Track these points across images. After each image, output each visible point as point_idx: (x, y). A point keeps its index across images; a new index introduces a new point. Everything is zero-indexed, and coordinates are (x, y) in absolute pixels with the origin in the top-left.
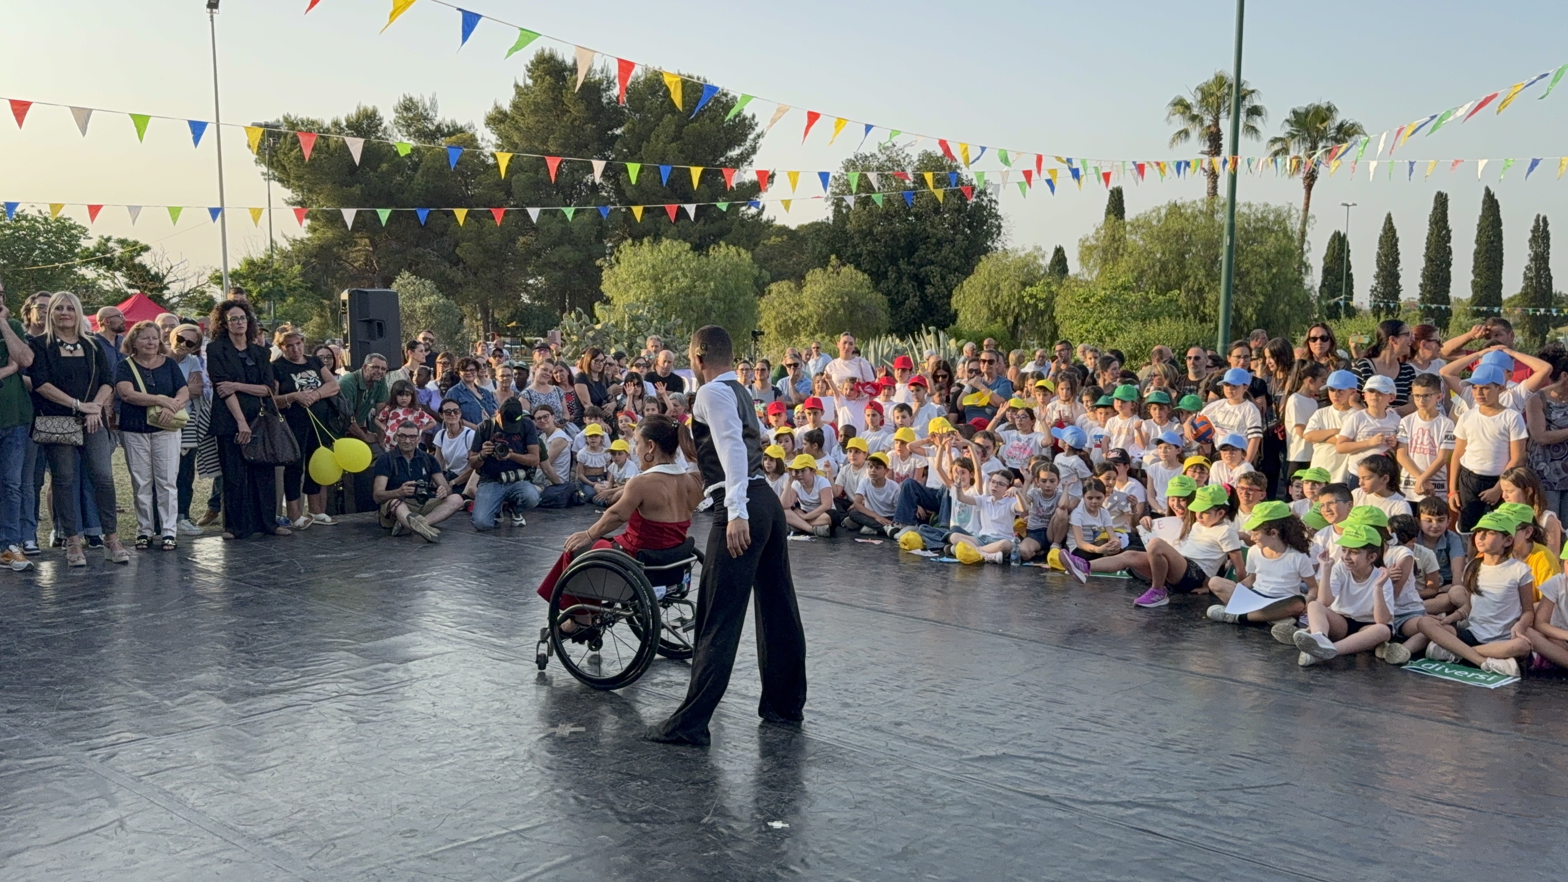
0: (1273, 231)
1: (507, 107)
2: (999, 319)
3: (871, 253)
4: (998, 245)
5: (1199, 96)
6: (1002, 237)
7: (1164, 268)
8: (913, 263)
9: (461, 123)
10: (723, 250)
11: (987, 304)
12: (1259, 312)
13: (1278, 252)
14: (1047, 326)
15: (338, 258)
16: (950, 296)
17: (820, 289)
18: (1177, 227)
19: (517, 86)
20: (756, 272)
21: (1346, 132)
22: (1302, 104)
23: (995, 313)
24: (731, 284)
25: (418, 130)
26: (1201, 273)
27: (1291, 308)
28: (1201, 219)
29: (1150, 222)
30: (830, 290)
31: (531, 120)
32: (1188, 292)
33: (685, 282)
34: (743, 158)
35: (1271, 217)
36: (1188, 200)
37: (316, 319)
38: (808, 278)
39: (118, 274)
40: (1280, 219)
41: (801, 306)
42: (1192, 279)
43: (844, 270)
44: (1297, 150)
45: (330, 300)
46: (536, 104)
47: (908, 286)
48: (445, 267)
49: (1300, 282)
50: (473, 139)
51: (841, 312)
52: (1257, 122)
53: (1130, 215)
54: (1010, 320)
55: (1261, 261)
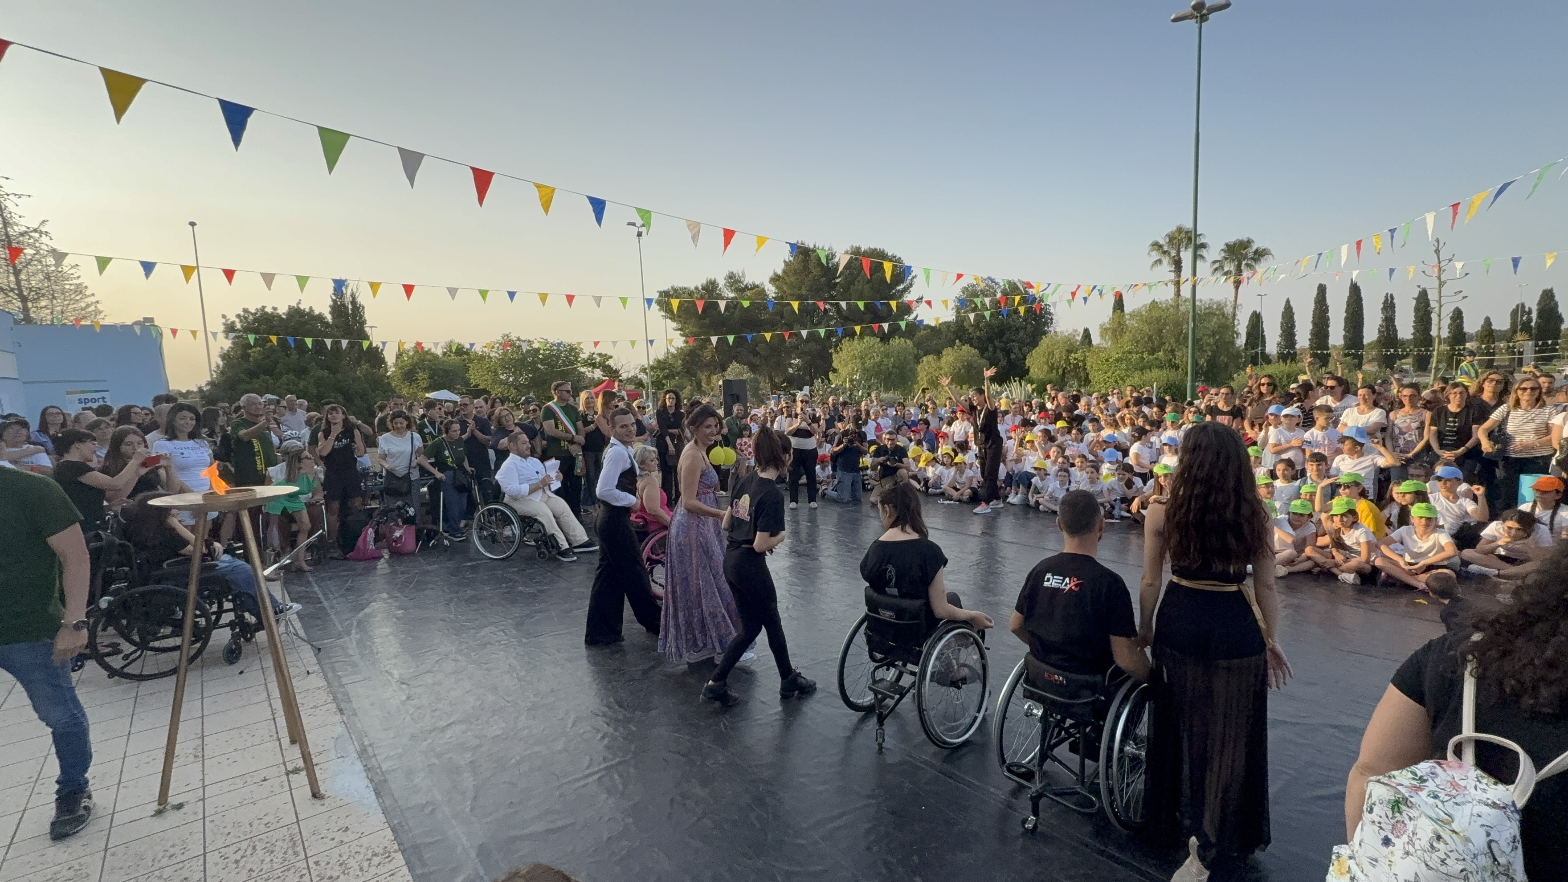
0: (1215, 314)
1: (780, 272)
2: (1054, 371)
3: (978, 337)
4: (1051, 329)
5: (1167, 240)
6: (1054, 325)
7: (1150, 338)
8: (1003, 342)
9: (757, 283)
10: (897, 341)
11: (1047, 363)
12: (1208, 361)
13: (1219, 327)
14: (1082, 374)
15: (699, 356)
16: (1025, 359)
17: (951, 359)
18: (1157, 315)
19: (785, 261)
20: (916, 352)
21: (1259, 255)
22: (1232, 239)
23: (1052, 368)
24: (902, 359)
25: (736, 288)
26: (1172, 341)
27: (1229, 358)
28: (1171, 310)
29: (1141, 313)
30: (956, 359)
31: (793, 279)
32: (1165, 352)
33: (878, 359)
34: (905, 290)
35: (1215, 307)
36: (1163, 299)
37: (689, 387)
38: (944, 353)
39: (598, 370)
40: (1220, 307)
41: (940, 368)
42: (1167, 344)
43: (963, 347)
44: (1229, 267)
45: (695, 377)
46: (795, 270)
47: (1000, 354)
48: (751, 357)
49: (1233, 343)
50: (763, 290)
51: (963, 371)
52: (1203, 252)
53: (1128, 309)
54: (1061, 371)
55: (1209, 332)
